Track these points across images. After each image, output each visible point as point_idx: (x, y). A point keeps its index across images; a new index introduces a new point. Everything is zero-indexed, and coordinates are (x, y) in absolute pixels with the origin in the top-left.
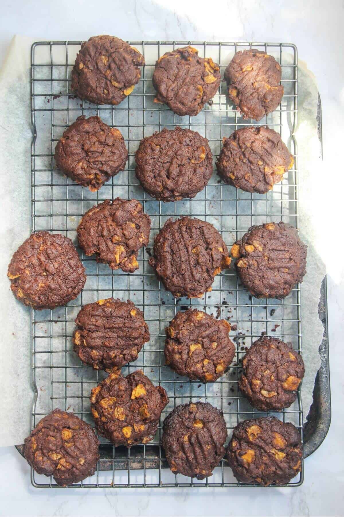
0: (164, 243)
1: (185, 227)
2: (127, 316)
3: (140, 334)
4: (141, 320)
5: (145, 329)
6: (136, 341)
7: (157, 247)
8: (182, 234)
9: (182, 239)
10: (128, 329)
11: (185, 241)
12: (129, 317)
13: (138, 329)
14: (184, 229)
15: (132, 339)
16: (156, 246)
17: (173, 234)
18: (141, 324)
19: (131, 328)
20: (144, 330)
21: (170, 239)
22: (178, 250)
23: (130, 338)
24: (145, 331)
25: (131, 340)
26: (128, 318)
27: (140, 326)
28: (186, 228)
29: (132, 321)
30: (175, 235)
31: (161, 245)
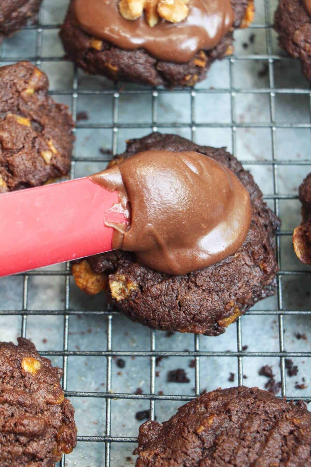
0: (212, 414)
1: (291, 428)
2: (12, 372)
3: (47, 425)
4: (52, 388)
5: (63, 413)
6: (34, 447)
7: (192, 411)
8: (271, 434)
9: (258, 445)
10: (14, 409)
11: (260, 454)
12: (17, 374)
13: (42, 412)
14: (285, 428)
15: (23, 439)
16: (191, 408)
17: (250, 416)
18: (50, 397)
19: (21, 404)
20: (59, 415)
21: (235, 418)
22: (227, 459)
23: (15, 434)
24: (63, 421)
25: (17, 440)
26: (13, 377)
27: (48, 403)
28: (291, 432)
29: (25, 386)
30: (252, 422)
31: (203, 413)
